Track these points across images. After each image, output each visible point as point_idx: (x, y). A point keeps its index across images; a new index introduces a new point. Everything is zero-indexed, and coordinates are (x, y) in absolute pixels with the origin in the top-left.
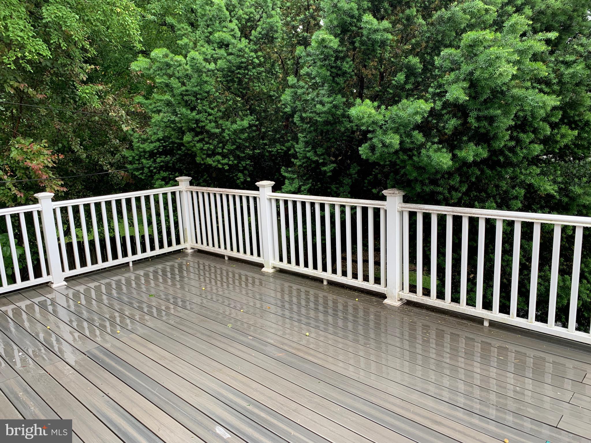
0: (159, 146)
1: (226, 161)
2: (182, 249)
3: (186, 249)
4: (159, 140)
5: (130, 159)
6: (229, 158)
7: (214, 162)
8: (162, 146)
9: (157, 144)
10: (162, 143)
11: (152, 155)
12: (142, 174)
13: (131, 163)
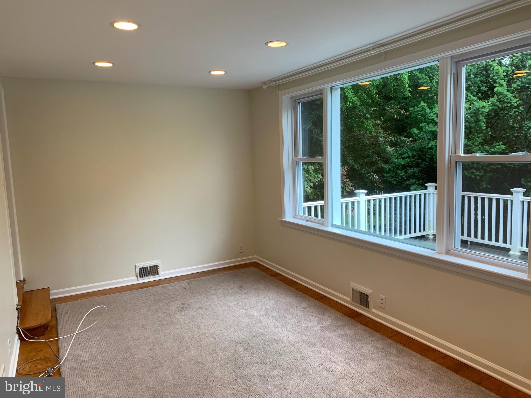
0: (409, 161)
1: (478, 173)
2: (425, 235)
3: (428, 235)
4: (409, 157)
5: (387, 170)
6: (480, 171)
7: (469, 174)
8: (411, 161)
9: (408, 160)
10: (411, 159)
11: (404, 167)
12: (394, 180)
13: (387, 173)
